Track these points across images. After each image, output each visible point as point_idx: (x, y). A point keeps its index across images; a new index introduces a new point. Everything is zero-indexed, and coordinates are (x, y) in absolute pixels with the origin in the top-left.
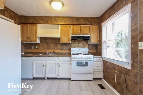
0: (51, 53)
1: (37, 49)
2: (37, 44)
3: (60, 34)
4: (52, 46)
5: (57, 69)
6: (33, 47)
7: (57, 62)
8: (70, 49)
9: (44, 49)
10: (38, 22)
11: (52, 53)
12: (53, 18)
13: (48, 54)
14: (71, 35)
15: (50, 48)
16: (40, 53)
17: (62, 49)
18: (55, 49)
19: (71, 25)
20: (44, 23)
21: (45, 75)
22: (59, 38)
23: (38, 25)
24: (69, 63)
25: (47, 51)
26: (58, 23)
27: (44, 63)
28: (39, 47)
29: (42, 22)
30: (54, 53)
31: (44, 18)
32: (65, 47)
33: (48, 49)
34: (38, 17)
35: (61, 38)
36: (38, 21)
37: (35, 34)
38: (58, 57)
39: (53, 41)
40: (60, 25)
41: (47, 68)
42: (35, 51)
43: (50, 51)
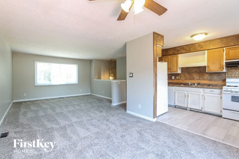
0: (194, 84)
1: (178, 79)
2: (178, 74)
3: (206, 61)
4: (195, 76)
5: (201, 101)
6: (173, 78)
7: (202, 94)
8: (225, 80)
9: (186, 79)
10: (179, 53)
11: (196, 84)
12: (197, 44)
13: (191, 85)
14: (225, 61)
15: (193, 79)
16: (181, 84)
17: (210, 80)
18: (200, 80)
19: (224, 48)
20: (185, 52)
21: (187, 105)
22: (206, 66)
23: (179, 55)
24: (219, 96)
25: (190, 82)
26: (203, 49)
27: (186, 93)
28: (180, 78)
29: (183, 51)
30: (199, 84)
31: (185, 47)
32: (215, 77)
33: (191, 79)
34: (179, 47)
35: (208, 67)
36: (178, 51)
37: (175, 65)
38: (203, 89)
39: (198, 71)
40: (206, 51)
41: (189, 99)
42: (176, 81)
43: (193, 82)
